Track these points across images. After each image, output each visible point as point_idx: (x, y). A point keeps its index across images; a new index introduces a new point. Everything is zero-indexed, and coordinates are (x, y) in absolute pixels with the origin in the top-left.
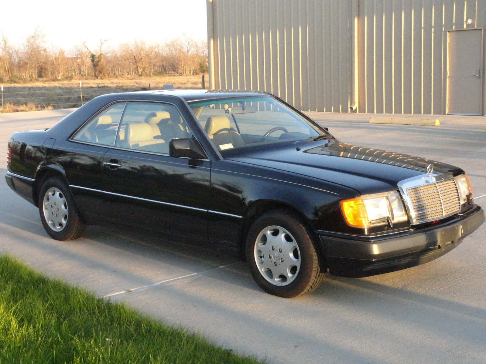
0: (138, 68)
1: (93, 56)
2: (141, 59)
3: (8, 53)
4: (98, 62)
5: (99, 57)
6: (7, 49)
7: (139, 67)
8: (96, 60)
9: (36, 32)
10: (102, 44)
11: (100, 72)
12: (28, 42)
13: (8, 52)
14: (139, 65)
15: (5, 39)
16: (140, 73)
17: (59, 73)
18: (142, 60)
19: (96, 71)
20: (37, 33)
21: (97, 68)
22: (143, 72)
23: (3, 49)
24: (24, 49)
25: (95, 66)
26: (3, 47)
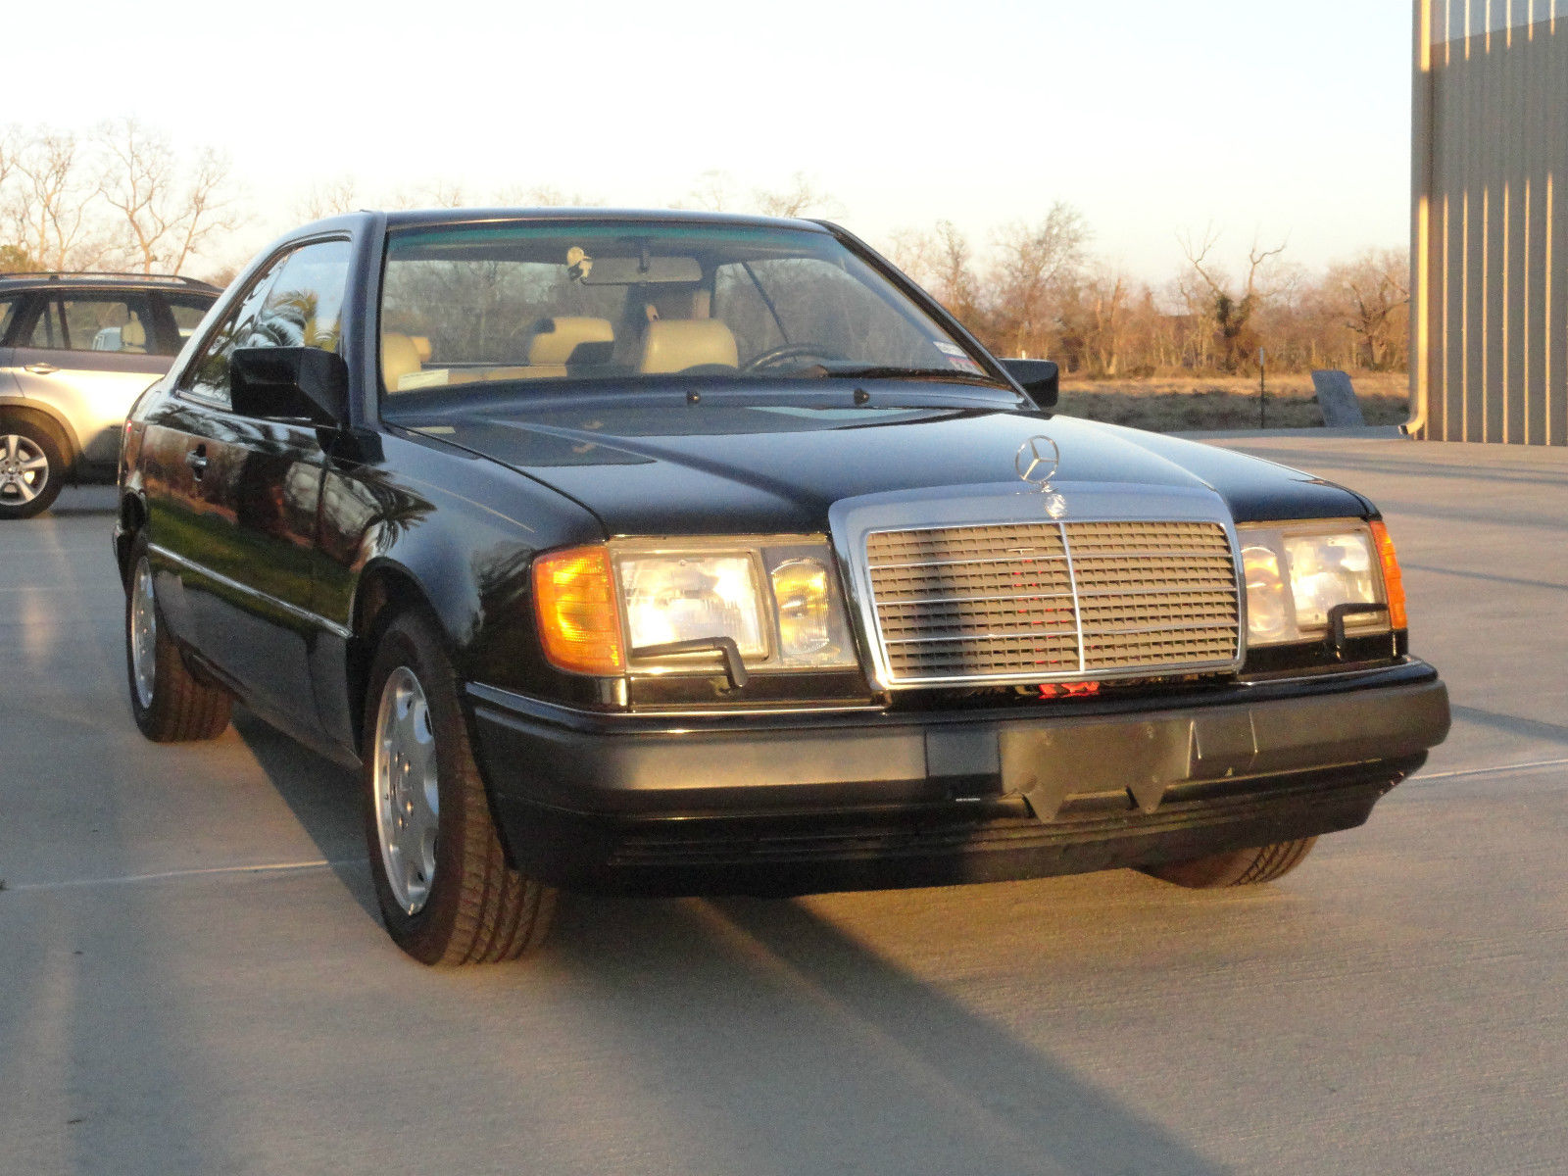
0: (1374, 343)
1: (1224, 303)
2: (1384, 313)
3: (963, 293)
4: (1240, 321)
5: (1241, 308)
6: (959, 280)
7: (1377, 339)
8: (1235, 315)
9: (1050, 228)
10: (1255, 264)
11: (1244, 355)
12: (1024, 255)
13: (964, 288)
14: (1376, 333)
15: (956, 249)
16: (1378, 360)
17: (1111, 354)
18: (1388, 316)
19: (1231, 351)
20: (1055, 231)
21: (1235, 341)
22: (1388, 358)
23: (948, 280)
24: (1009, 279)
25: (1230, 333)
26: (949, 272)
